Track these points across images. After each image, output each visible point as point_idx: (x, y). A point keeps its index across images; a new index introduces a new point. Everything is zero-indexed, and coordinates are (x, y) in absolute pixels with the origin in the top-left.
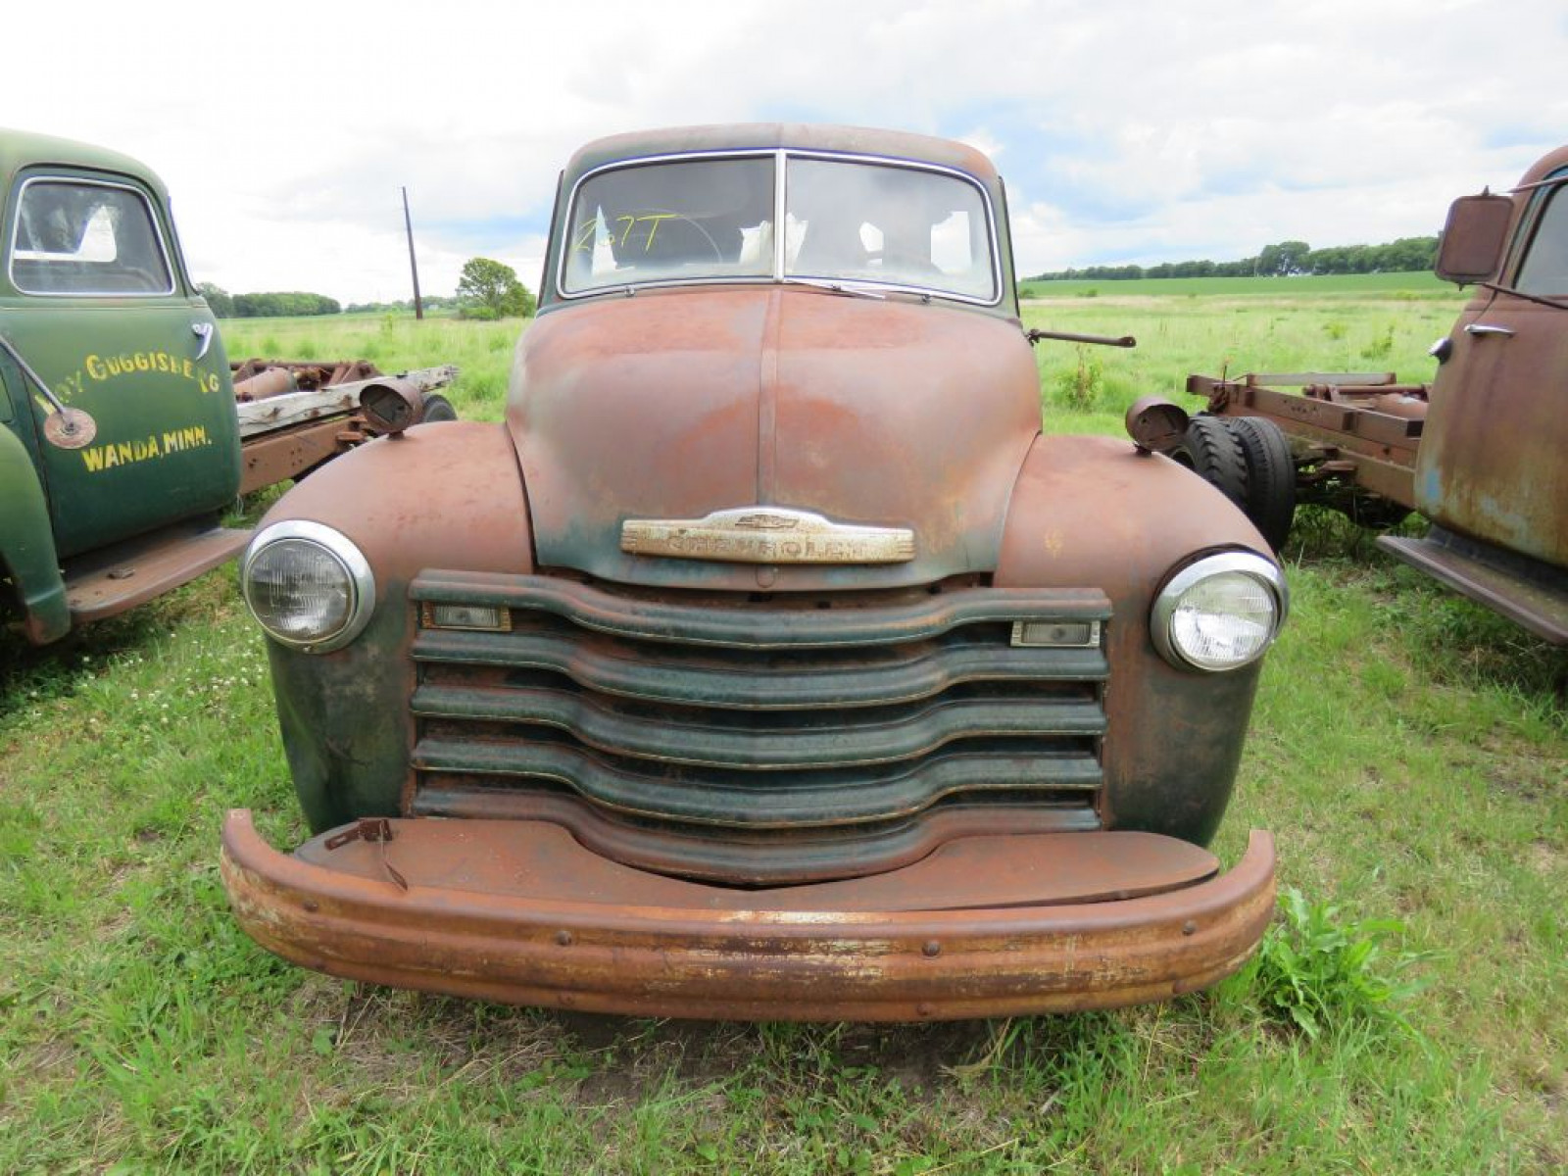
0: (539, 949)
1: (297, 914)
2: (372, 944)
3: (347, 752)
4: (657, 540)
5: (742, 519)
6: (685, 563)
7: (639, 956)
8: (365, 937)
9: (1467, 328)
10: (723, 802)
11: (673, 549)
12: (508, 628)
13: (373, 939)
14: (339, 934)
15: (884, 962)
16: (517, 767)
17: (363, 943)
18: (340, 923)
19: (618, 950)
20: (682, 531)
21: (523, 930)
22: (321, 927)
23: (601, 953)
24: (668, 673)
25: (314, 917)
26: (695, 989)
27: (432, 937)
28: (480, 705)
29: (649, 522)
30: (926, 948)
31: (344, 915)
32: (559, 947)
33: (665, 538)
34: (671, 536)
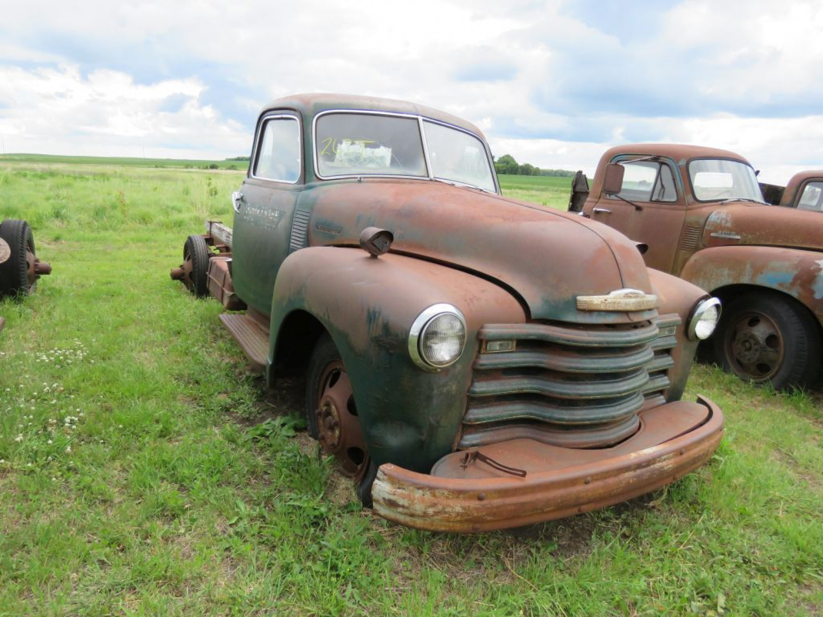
0: (579, 488)
1: (474, 504)
2: (513, 507)
3: (438, 422)
4: (597, 304)
5: (626, 294)
6: (603, 313)
7: (611, 481)
8: (509, 505)
9: (594, 209)
10: (606, 412)
11: (603, 307)
12: (514, 349)
13: (514, 504)
14: (498, 507)
15: (672, 461)
16: (510, 415)
17: (509, 508)
18: (497, 502)
19: (605, 480)
20: (606, 300)
21: (573, 482)
22: (488, 506)
23: (599, 484)
24: (596, 361)
25: (484, 502)
26: (629, 488)
27: (540, 496)
28: (503, 388)
29: (591, 297)
30: (680, 452)
31: (499, 497)
32: (585, 485)
33: (600, 303)
34: (602, 302)
